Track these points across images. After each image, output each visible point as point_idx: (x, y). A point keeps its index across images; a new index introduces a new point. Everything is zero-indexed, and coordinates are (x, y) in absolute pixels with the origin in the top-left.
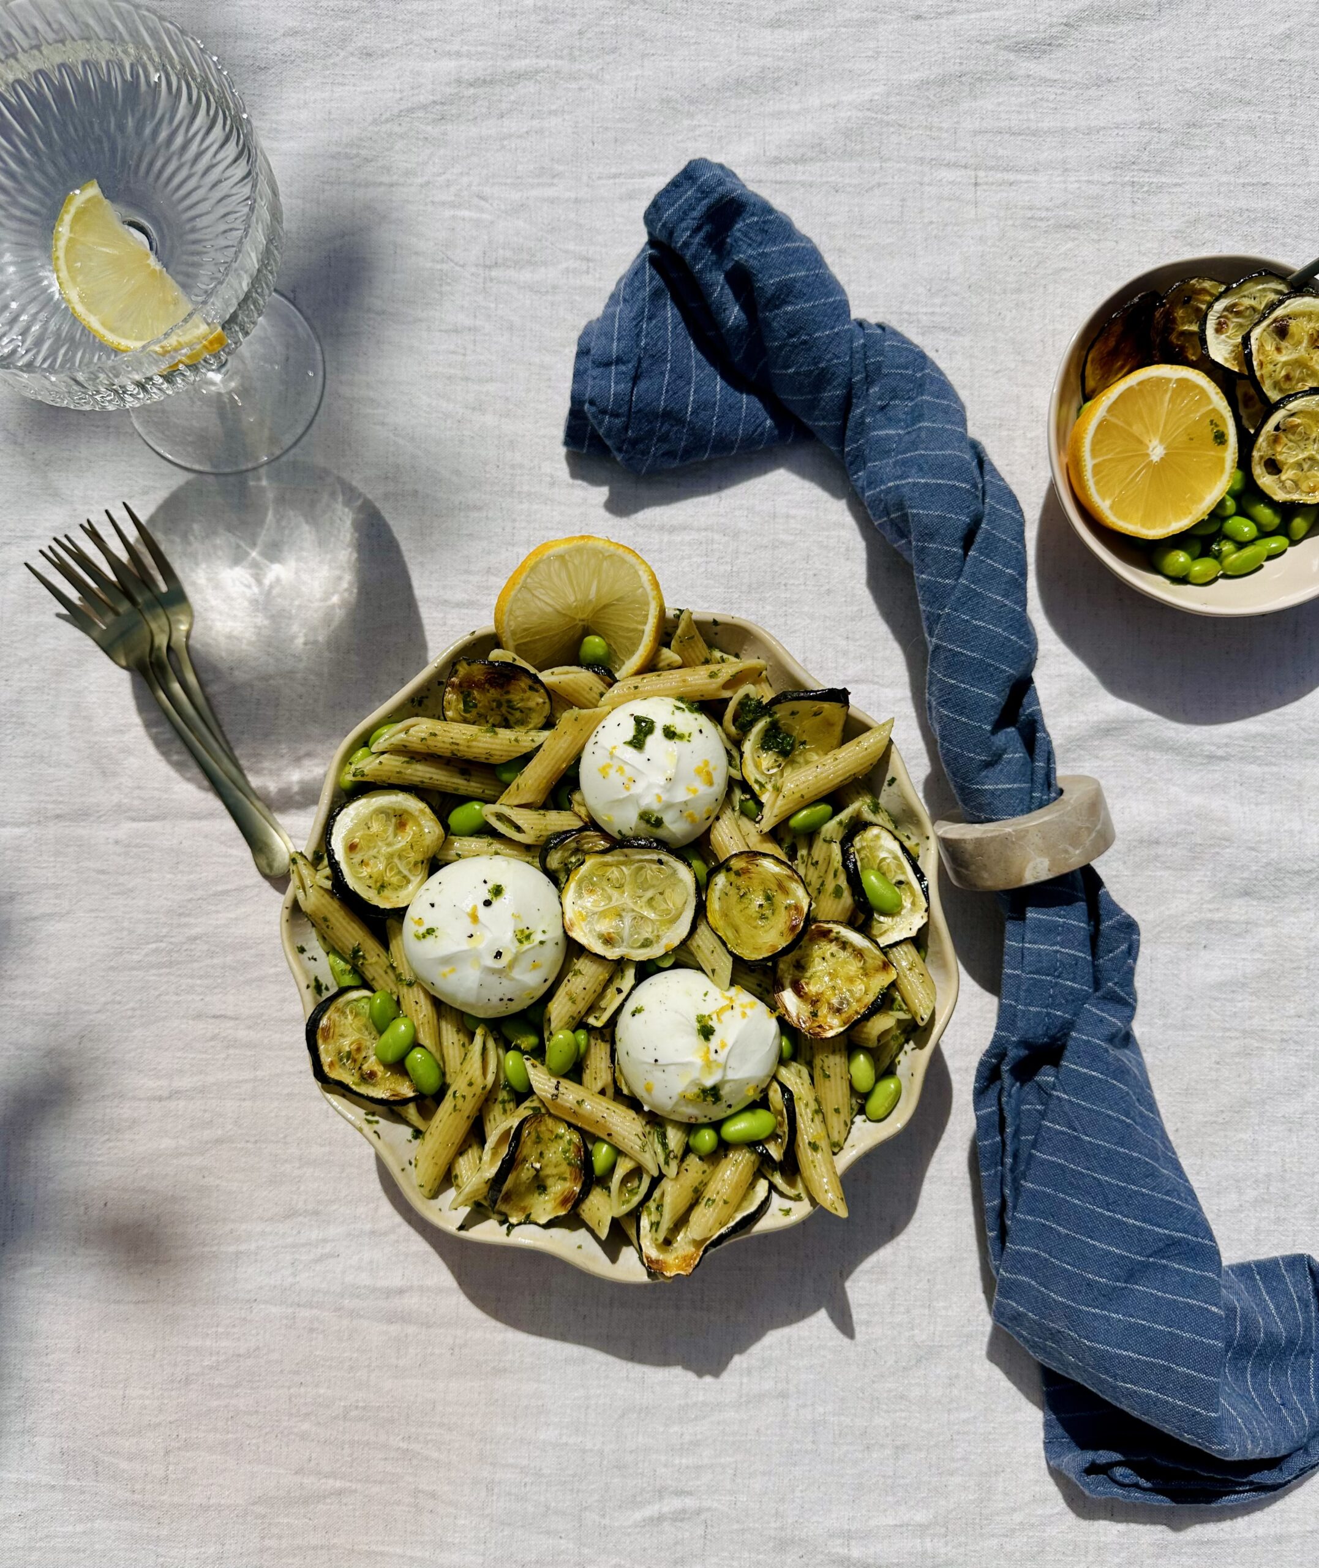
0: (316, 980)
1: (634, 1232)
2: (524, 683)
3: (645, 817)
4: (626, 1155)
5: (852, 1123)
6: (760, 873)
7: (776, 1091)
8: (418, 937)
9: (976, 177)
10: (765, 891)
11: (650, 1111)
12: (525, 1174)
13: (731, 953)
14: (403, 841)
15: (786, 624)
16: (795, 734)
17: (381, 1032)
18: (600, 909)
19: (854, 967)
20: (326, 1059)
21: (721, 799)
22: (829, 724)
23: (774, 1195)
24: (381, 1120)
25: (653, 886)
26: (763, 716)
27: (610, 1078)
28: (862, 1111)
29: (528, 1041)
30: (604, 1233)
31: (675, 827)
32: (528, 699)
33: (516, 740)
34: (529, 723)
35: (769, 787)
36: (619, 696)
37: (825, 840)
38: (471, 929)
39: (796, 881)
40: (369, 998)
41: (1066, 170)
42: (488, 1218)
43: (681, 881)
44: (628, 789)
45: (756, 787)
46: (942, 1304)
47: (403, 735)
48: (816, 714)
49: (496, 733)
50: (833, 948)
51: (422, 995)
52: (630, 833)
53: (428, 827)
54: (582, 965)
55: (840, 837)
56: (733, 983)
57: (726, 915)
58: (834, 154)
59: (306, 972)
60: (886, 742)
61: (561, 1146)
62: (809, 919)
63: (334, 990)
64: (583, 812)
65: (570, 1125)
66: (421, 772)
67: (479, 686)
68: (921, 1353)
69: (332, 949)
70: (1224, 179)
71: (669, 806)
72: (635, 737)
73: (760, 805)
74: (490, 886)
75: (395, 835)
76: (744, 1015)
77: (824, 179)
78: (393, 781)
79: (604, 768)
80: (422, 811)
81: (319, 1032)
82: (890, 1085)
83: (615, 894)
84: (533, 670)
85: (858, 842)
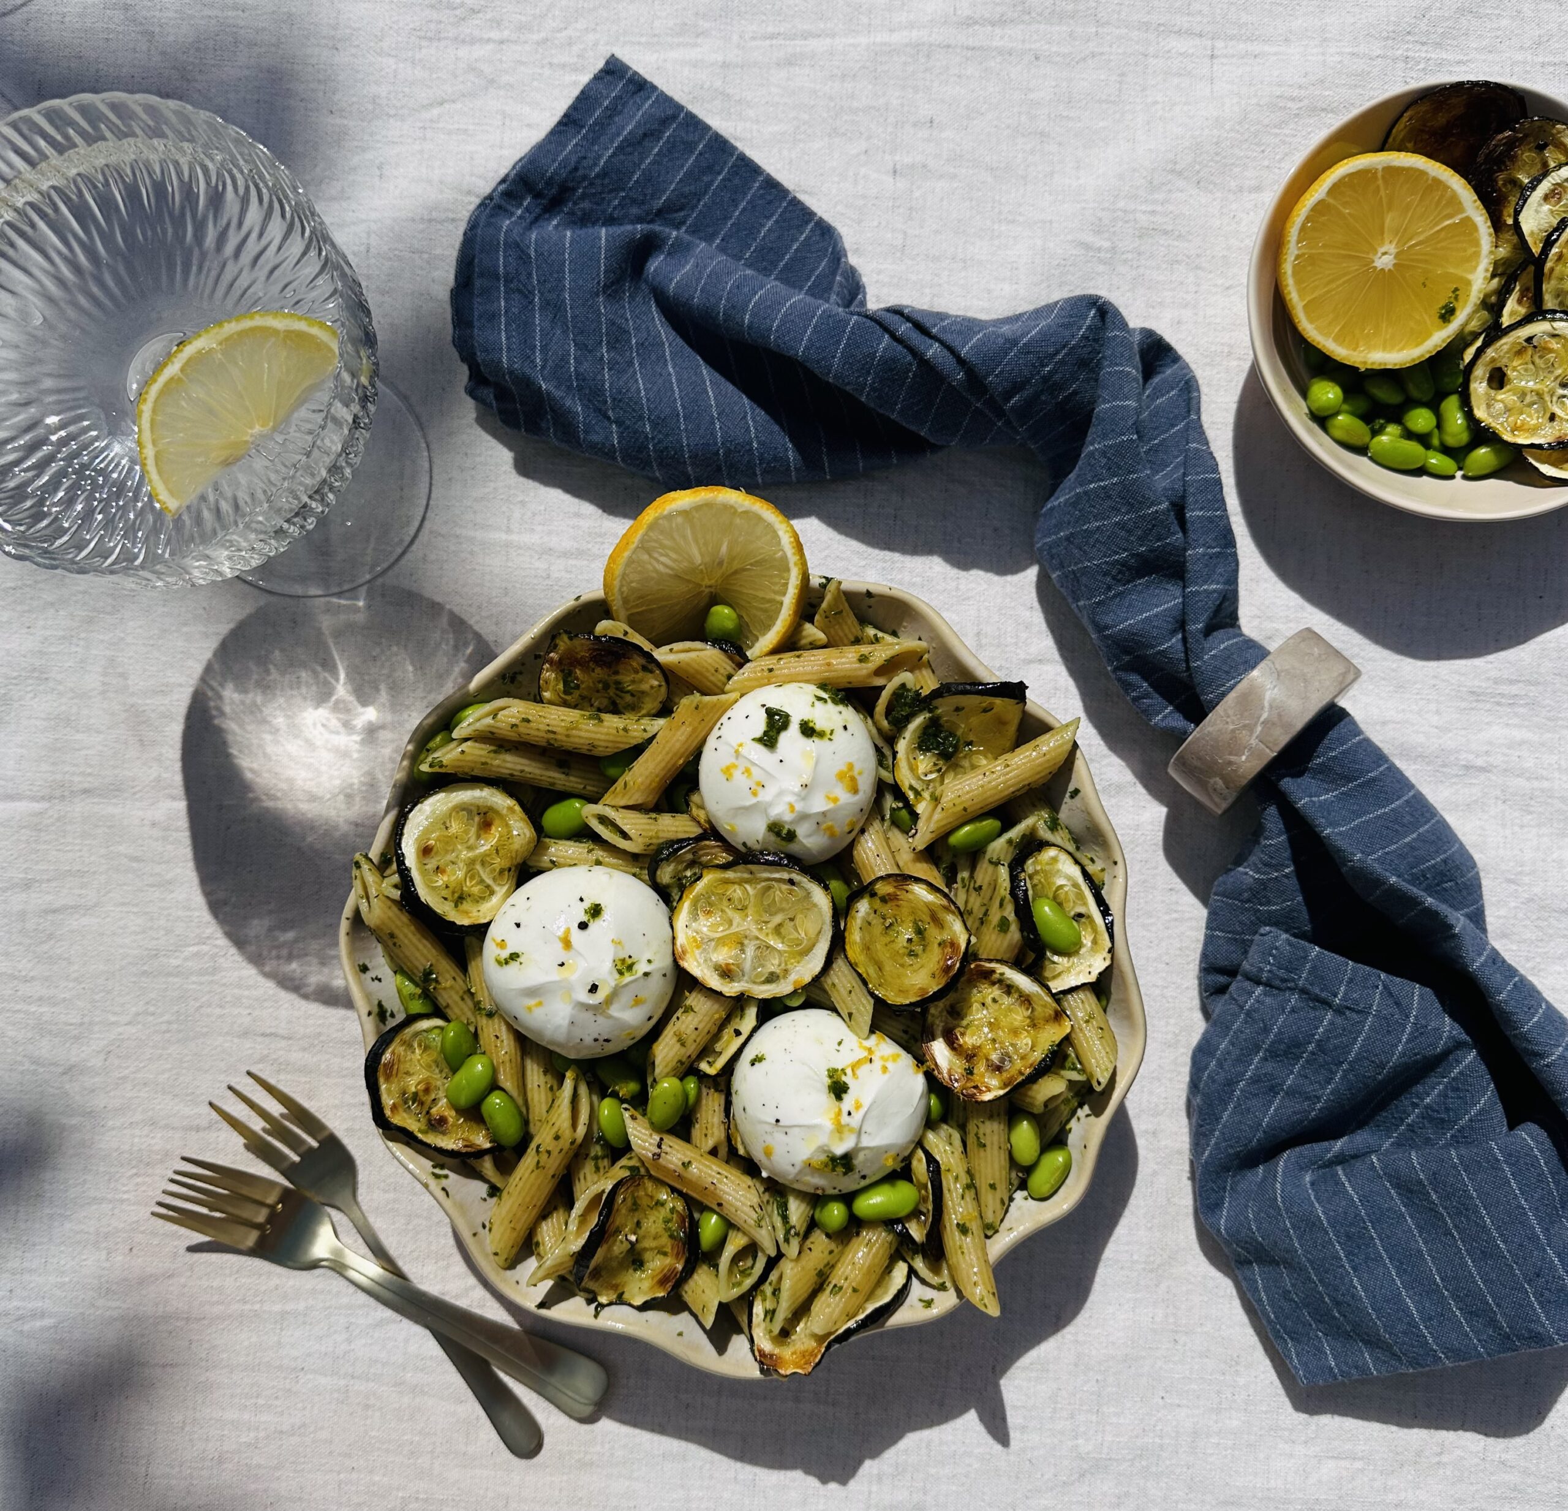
0: (380, 1005)
1: (745, 1318)
2: (637, 661)
3: (775, 828)
4: (739, 1229)
5: (1011, 1199)
6: (909, 901)
7: (920, 1160)
8: (499, 963)
9: (1213, 49)
10: (915, 923)
11: (769, 1178)
12: (619, 1247)
13: (872, 994)
14: (486, 845)
15: (957, 589)
16: (959, 733)
17: (455, 1070)
18: (718, 935)
19: (1019, 1016)
20: (388, 1101)
21: (867, 810)
22: (1001, 722)
23: (915, 1282)
24: (452, 1175)
25: (782, 910)
26: (921, 711)
27: (723, 1135)
28: (1023, 1185)
29: (628, 1088)
30: (709, 1321)
31: (810, 841)
32: (641, 681)
33: (625, 730)
34: (640, 708)
35: (926, 795)
36: (749, 679)
37: (991, 862)
38: (563, 956)
39: (953, 913)
40: (441, 1028)
41: (1325, 40)
42: (573, 1295)
43: (815, 905)
44: (755, 794)
45: (911, 795)
46: (1112, 1409)
47: (489, 721)
48: (985, 711)
49: (601, 720)
50: (996, 992)
51: (504, 1028)
52: (757, 847)
53: (520, 830)
54: (694, 1000)
55: (1009, 858)
56: (872, 1031)
57: (868, 949)
58: (1040, 14)
59: (368, 996)
60: (1069, 747)
61: (664, 1213)
62: (969, 956)
63: (400, 1017)
64: (702, 816)
65: (674, 1190)
66: (511, 764)
67: (582, 663)
68: (1085, 1466)
69: (399, 969)
70: (1519, 57)
71: (804, 817)
72: (765, 733)
73: (915, 816)
74: (587, 904)
75: (478, 837)
76: (885, 1069)
77: (1027, 46)
78: (476, 773)
79: (729, 768)
80: (511, 809)
81: (381, 1068)
82: (1058, 1158)
83: (736, 917)
84: (647, 646)
85: (1030, 865)
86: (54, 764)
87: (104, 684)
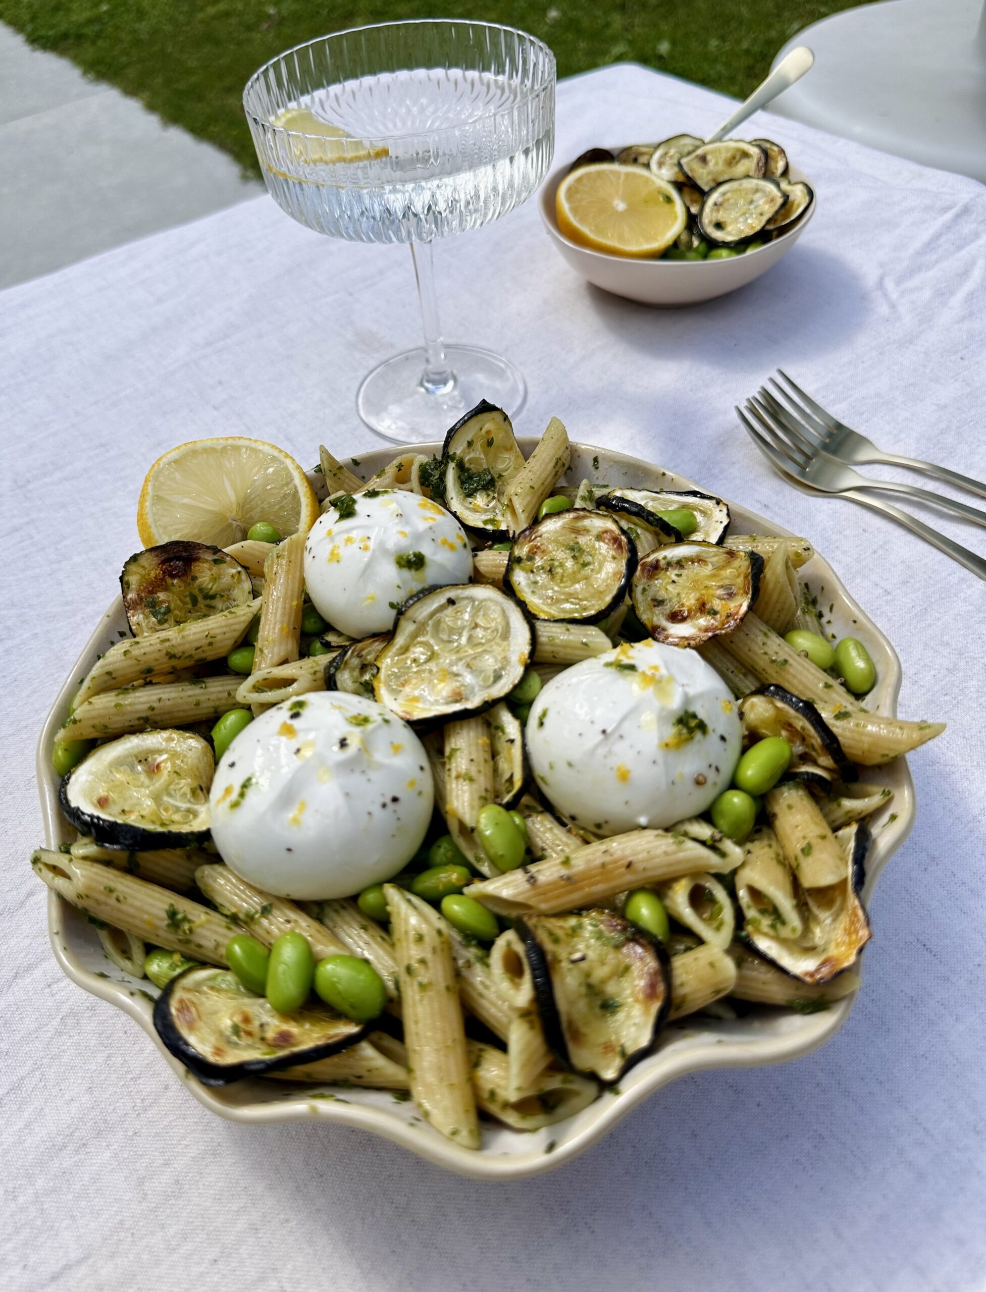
3: (402, 561)
6: (548, 540)
8: (234, 808)
10: (566, 547)
12: (572, 984)
16: (485, 470)
25: (463, 627)
26: (446, 465)
31: (440, 558)
32: (220, 575)
34: (236, 600)
39: (584, 517)
43: (487, 600)
44: (367, 548)
65: (577, 909)
67: (160, 585)
71: (418, 538)
72: (342, 515)
79: (332, 553)
80: (169, 740)
81: (175, 1022)
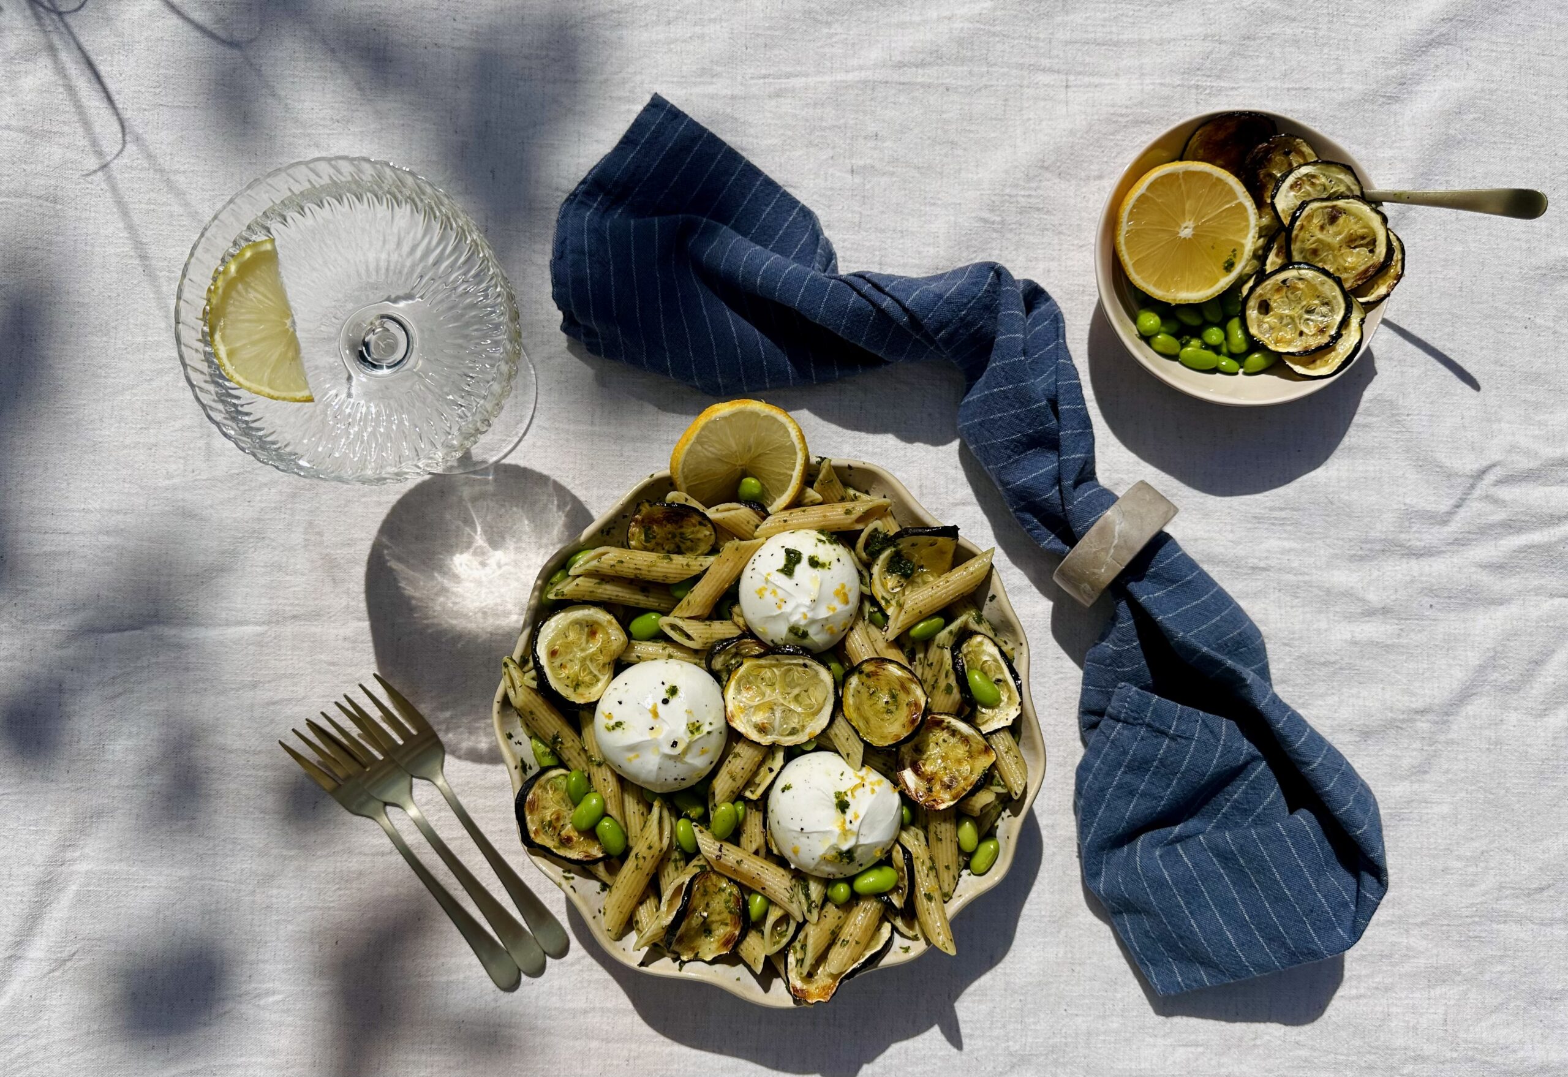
0: (522, 761)
1: (783, 967)
2: (695, 519)
3: (794, 630)
4: (776, 905)
5: (960, 876)
6: (886, 676)
7: (898, 852)
8: (608, 729)
9: (1067, 81)
10: (890, 690)
11: (796, 869)
12: (695, 921)
13: (862, 740)
14: (593, 647)
15: (905, 456)
16: (914, 560)
17: (576, 804)
18: (756, 703)
19: (961, 751)
20: (532, 827)
21: (854, 614)
22: (942, 552)
23: (896, 936)
24: (576, 877)
25: (799, 685)
26: (888, 546)
27: (763, 841)
28: (967, 866)
29: (696, 812)
30: (759, 969)
31: (818, 637)
32: (698, 532)
33: (688, 565)
34: (697, 550)
35: (893, 602)
36: (771, 528)
37: (938, 647)
38: (652, 722)
39: (916, 683)
40: (566, 776)
41: (1142, 74)
42: (663, 956)
43: (822, 681)
44: (780, 607)
45: (883, 603)
46: (1032, 1020)
47: (595, 563)
48: (931, 545)
49: (671, 560)
50: (945, 735)
51: (609, 774)
52: (781, 643)
53: (615, 635)
54: (740, 748)
55: (951, 643)
56: (864, 763)
57: (859, 709)
58: (949, 59)
59: (514, 755)
60: (988, 568)
61: (725, 896)
62: (928, 711)
63: (536, 769)
64: (741, 621)
65: (730, 880)
66: (610, 591)
67: (658, 522)
68: (1015, 1060)
69: (534, 735)
70: (1272, 84)
71: (813, 622)
72: (786, 566)
73: (886, 617)
74: (667, 687)
75: (587, 642)
76: (873, 791)
77: (940, 81)
78: (587, 598)
79: (761, 590)
80: (610, 622)
81: (527, 805)
82: (991, 846)
83: (768, 691)
84: (700, 507)
85: (965, 648)
86: (271, 598)
87: (306, 540)
